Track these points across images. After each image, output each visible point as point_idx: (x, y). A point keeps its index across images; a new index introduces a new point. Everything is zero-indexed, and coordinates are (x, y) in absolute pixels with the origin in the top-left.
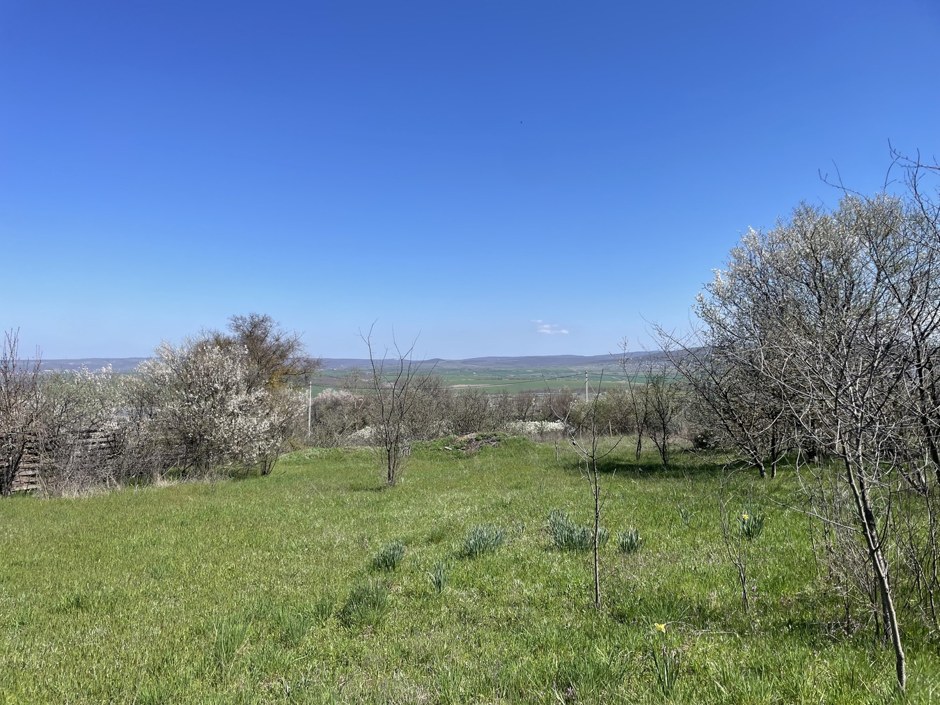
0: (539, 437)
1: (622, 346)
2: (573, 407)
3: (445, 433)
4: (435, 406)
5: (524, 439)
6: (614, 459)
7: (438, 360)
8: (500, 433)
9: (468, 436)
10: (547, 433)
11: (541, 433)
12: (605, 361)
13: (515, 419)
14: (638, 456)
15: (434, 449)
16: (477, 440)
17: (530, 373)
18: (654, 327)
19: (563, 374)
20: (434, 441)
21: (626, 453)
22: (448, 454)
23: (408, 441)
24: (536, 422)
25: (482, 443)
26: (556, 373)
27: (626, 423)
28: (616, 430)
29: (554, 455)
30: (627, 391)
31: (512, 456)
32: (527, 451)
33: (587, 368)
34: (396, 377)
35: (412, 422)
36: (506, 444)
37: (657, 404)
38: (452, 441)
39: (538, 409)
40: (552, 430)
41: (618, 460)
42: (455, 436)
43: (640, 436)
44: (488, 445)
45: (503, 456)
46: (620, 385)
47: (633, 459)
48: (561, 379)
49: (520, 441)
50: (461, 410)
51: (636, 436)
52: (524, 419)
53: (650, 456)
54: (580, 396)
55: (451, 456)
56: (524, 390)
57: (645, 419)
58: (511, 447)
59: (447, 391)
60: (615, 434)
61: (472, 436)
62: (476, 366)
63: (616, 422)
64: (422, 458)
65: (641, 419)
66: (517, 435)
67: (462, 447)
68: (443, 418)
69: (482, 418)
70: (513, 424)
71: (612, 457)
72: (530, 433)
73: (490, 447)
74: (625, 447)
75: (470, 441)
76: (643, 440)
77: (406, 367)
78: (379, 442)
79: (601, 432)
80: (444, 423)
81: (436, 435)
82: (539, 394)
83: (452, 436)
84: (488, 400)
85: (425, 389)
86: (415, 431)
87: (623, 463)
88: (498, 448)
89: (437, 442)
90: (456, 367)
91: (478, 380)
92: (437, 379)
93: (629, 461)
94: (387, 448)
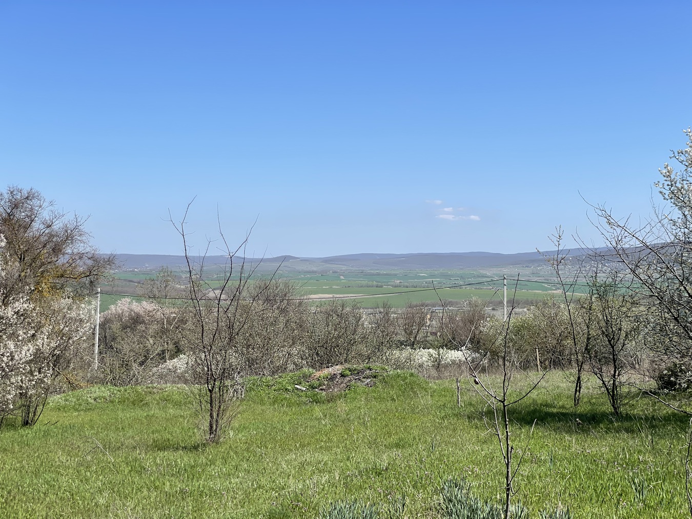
0: (434, 373)
1: (555, 239)
2: (486, 327)
3: (296, 365)
4: (282, 326)
5: (412, 375)
6: (541, 404)
7: (285, 258)
8: (376, 366)
9: (330, 369)
10: (446, 366)
11: (438, 365)
12: (533, 261)
13: (401, 345)
14: (577, 401)
15: (279, 389)
16: (343, 375)
17: (424, 277)
18: (600, 213)
19: (472, 280)
20: (280, 377)
21: (559, 396)
22: (300, 396)
23: (242, 377)
24: (431, 350)
25: (350, 381)
26: (462, 277)
27: (561, 353)
28: (547, 363)
29: (455, 398)
30: (562, 306)
31: (393, 400)
32: (415, 393)
33: (506, 271)
34: (222, 283)
35: (248, 349)
36: (386, 382)
37: (603, 324)
38: (306, 377)
39: (434, 331)
40: (453, 362)
41: (547, 405)
42: (311, 370)
43: (579, 371)
44: (359, 383)
45: (380, 399)
46: (553, 296)
47: (569, 404)
48: (468, 287)
49: (406, 378)
50: (321, 331)
51: (575, 371)
52: (412, 345)
53: (594, 400)
54: (494, 312)
55: (304, 399)
56: (414, 303)
57: (587, 346)
58: (393, 387)
59: (300, 304)
60: (545, 368)
61: (337, 369)
62: (344, 268)
63: (544, 350)
64: (262, 402)
65: (581, 347)
66: (403, 368)
67: (320, 385)
68: (293, 343)
69: (352, 343)
70: (396, 353)
71: (539, 402)
72: (421, 366)
73: (361, 386)
74: (558, 387)
75: (332, 378)
76: (584, 376)
77: (237, 267)
78: (197, 378)
79: (526, 366)
80: (294, 351)
81: (283, 368)
82: (439, 310)
83: (305, 370)
84: (360, 318)
85: (267, 300)
86: (251, 362)
87: (555, 410)
88: (373, 388)
89: (285, 380)
90: (315, 269)
91: (347, 288)
92: (287, 286)
93: (563, 407)
94: (208, 386)
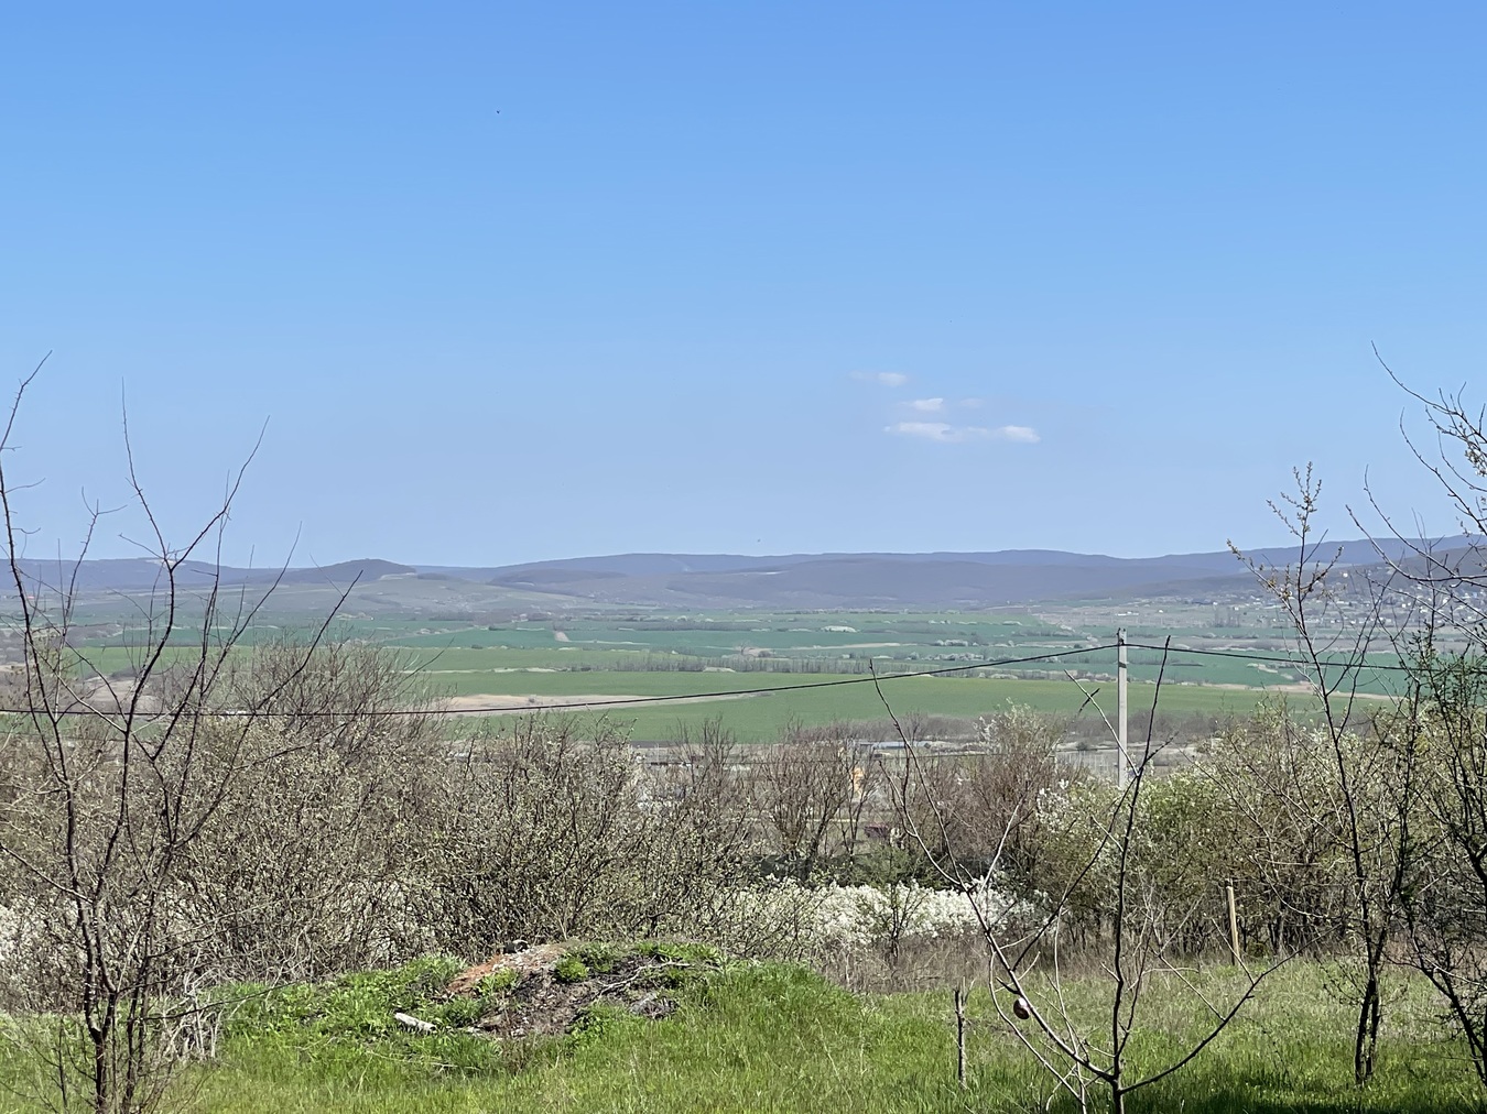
0: (876, 966)
1: (1292, 512)
2: (1056, 811)
3: (401, 943)
4: (350, 804)
5: (800, 977)
6: (1244, 1078)
7: (362, 570)
8: (678, 944)
9: (519, 957)
10: (921, 945)
11: (892, 942)
12: (1217, 583)
13: (762, 872)
14: (1364, 1065)
15: (340, 1028)
16: (562, 979)
17: (843, 638)
18: (1446, 421)
19: (1010, 649)
20: (344, 984)
21: (1305, 1047)
22: (411, 1052)
23: (210, 983)
24: (866, 890)
25: (587, 997)
26: (975, 638)
27: (1313, 900)
28: (1264, 934)
29: (951, 1057)
30: (1318, 737)
31: (737, 1062)
32: (810, 1038)
33: (1125, 616)
34: (141, 655)
35: (230, 885)
36: (710, 1002)
37: (1453, 800)
38: (433, 984)
39: (878, 823)
40: (945, 931)
41: (1262, 1081)
42: (450, 959)
43: (1373, 962)
44: (619, 1006)
45: (691, 1060)
46: (1285, 704)
47: (1338, 1075)
48: (997, 673)
49: (781, 988)
50: (487, 823)
51: (1357, 961)
52: (803, 873)
53: (1422, 1064)
54: (1089, 760)
55: (427, 1061)
56: (812, 726)
57: (1399, 874)
58: (733, 1017)
59: (416, 728)
60: (1259, 952)
61: (542, 957)
62: (569, 603)
63: (1256, 891)
64: (280, 1076)
65: (1380, 876)
66: (770, 954)
67: (482, 1013)
68: (391, 866)
69: (594, 865)
70: (748, 899)
71: (1237, 1069)
72: (832, 944)
73: (625, 1016)
74: (1300, 1018)
75: (525, 987)
76: (1390, 982)
77: (192, 597)
78: (51, 988)
79: (1192, 945)
80: (394, 893)
81: (352, 956)
82: (888, 747)
83: (431, 958)
84: (623, 778)
85: (302, 714)
86: (239, 935)
87: (1290, 1098)
88: (668, 1022)
89: (359, 993)
90: (467, 607)
91: (579, 675)
92: (368, 665)
93: (1317, 1086)
94: (88, 1021)
